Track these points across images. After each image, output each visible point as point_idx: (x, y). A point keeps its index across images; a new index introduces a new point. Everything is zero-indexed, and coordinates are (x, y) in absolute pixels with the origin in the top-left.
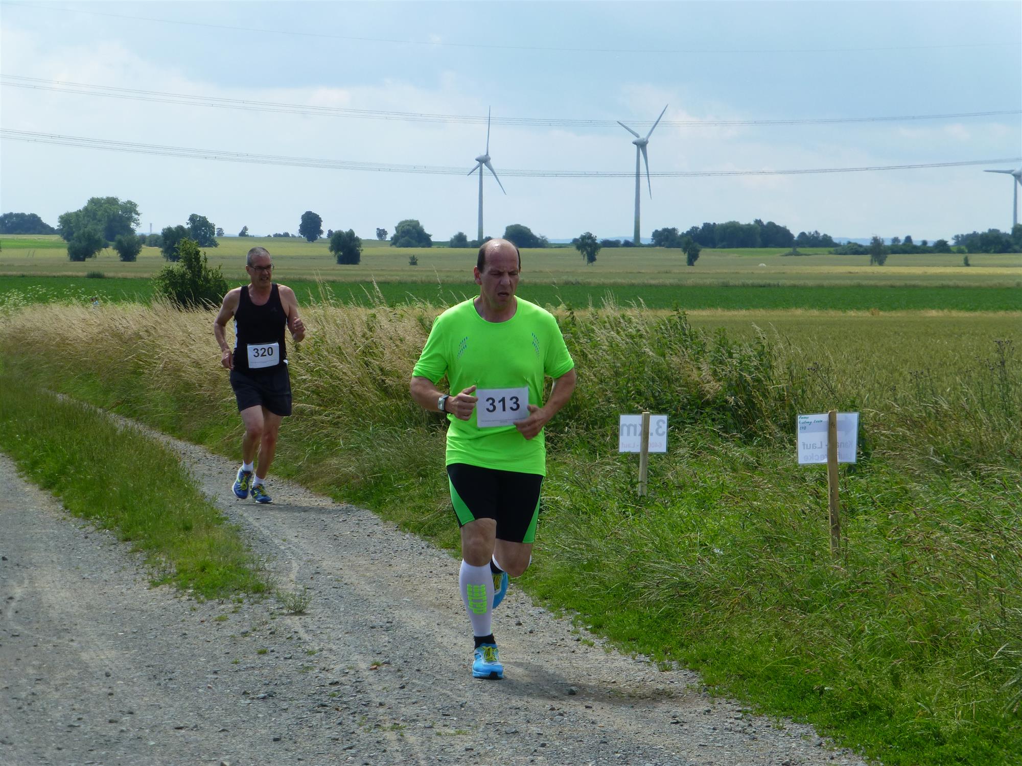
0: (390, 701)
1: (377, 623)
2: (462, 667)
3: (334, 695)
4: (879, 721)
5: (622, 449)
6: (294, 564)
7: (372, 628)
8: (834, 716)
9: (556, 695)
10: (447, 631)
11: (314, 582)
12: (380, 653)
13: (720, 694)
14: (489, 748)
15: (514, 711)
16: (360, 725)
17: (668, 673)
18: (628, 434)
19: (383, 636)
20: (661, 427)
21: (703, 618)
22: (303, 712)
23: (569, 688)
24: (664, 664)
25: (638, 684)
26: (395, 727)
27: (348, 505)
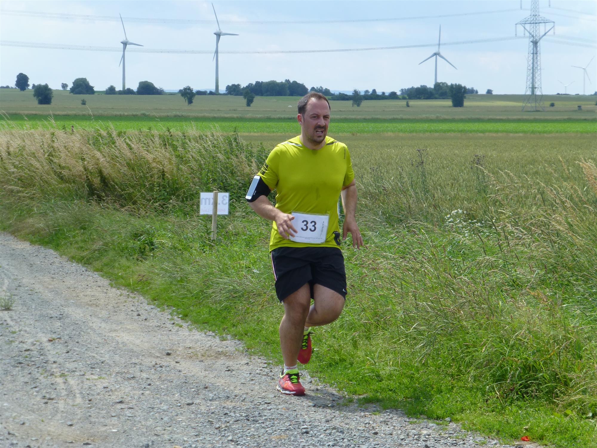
0: (60, 360)
1: (54, 315)
2: (103, 340)
3: (27, 357)
4: (345, 368)
5: (202, 213)
6: (6, 281)
7: (51, 318)
8: (319, 365)
9: (159, 355)
10: (95, 319)
11: (17, 291)
12: (55, 333)
13: (254, 353)
14: (117, 387)
15: (133, 365)
16: (42, 374)
17: (225, 342)
18: (205, 204)
19: (57, 323)
20: (224, 200)
21: (246, 310)
22: (8, 367)
23: (167, 352)
24: (223, 337)
25: (207, 349)
26: (62, 375)
27: (40, 246)
